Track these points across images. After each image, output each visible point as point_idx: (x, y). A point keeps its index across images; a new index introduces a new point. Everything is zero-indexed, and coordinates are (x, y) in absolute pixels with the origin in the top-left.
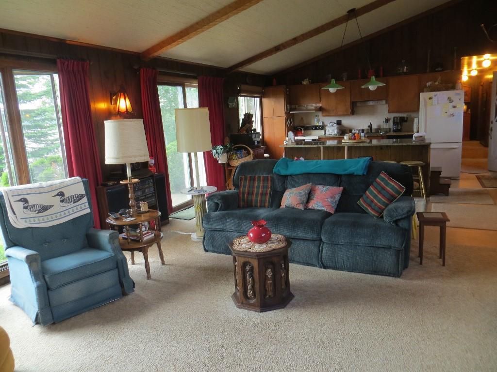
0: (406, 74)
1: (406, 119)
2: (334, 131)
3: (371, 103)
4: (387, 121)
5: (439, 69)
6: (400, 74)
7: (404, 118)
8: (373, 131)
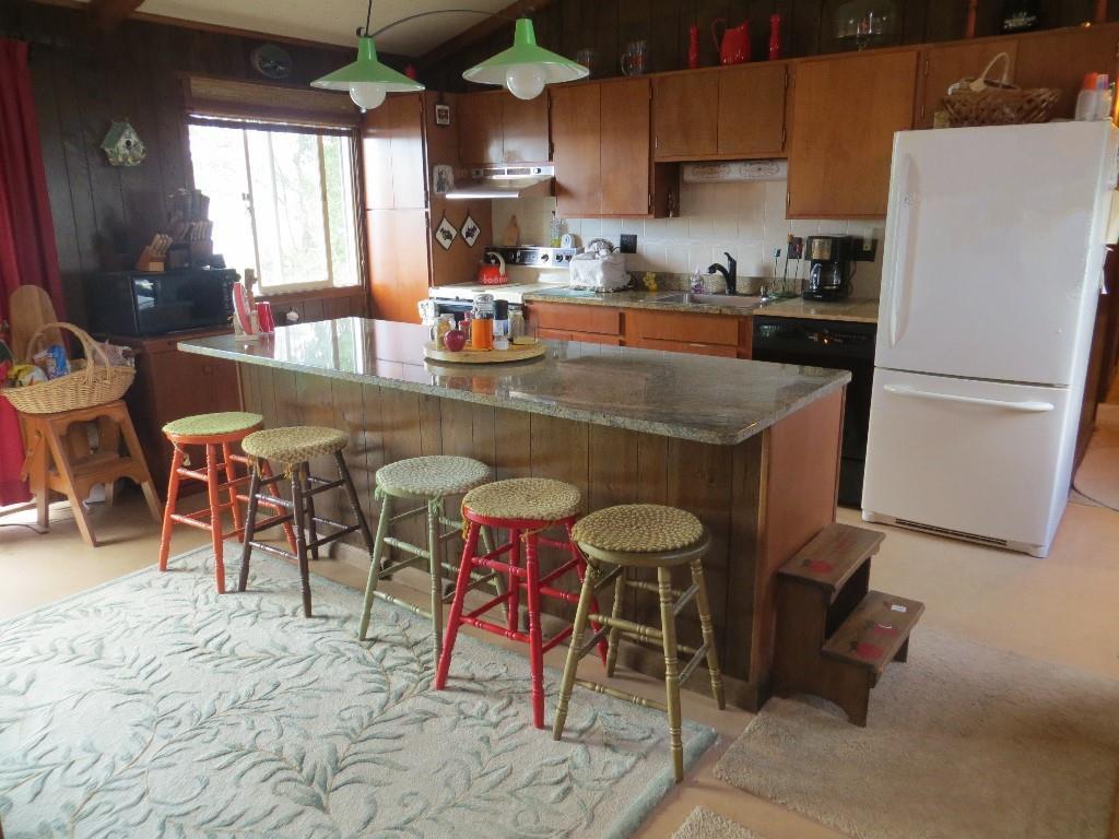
0: (871, 43)
1: (867, 247)
2: (592, 274)
3: (734, 172)
4: (796, 247)
5: (1020, 20)
6: (849, 45)
7: (859, 242)
8: (741, 286)
